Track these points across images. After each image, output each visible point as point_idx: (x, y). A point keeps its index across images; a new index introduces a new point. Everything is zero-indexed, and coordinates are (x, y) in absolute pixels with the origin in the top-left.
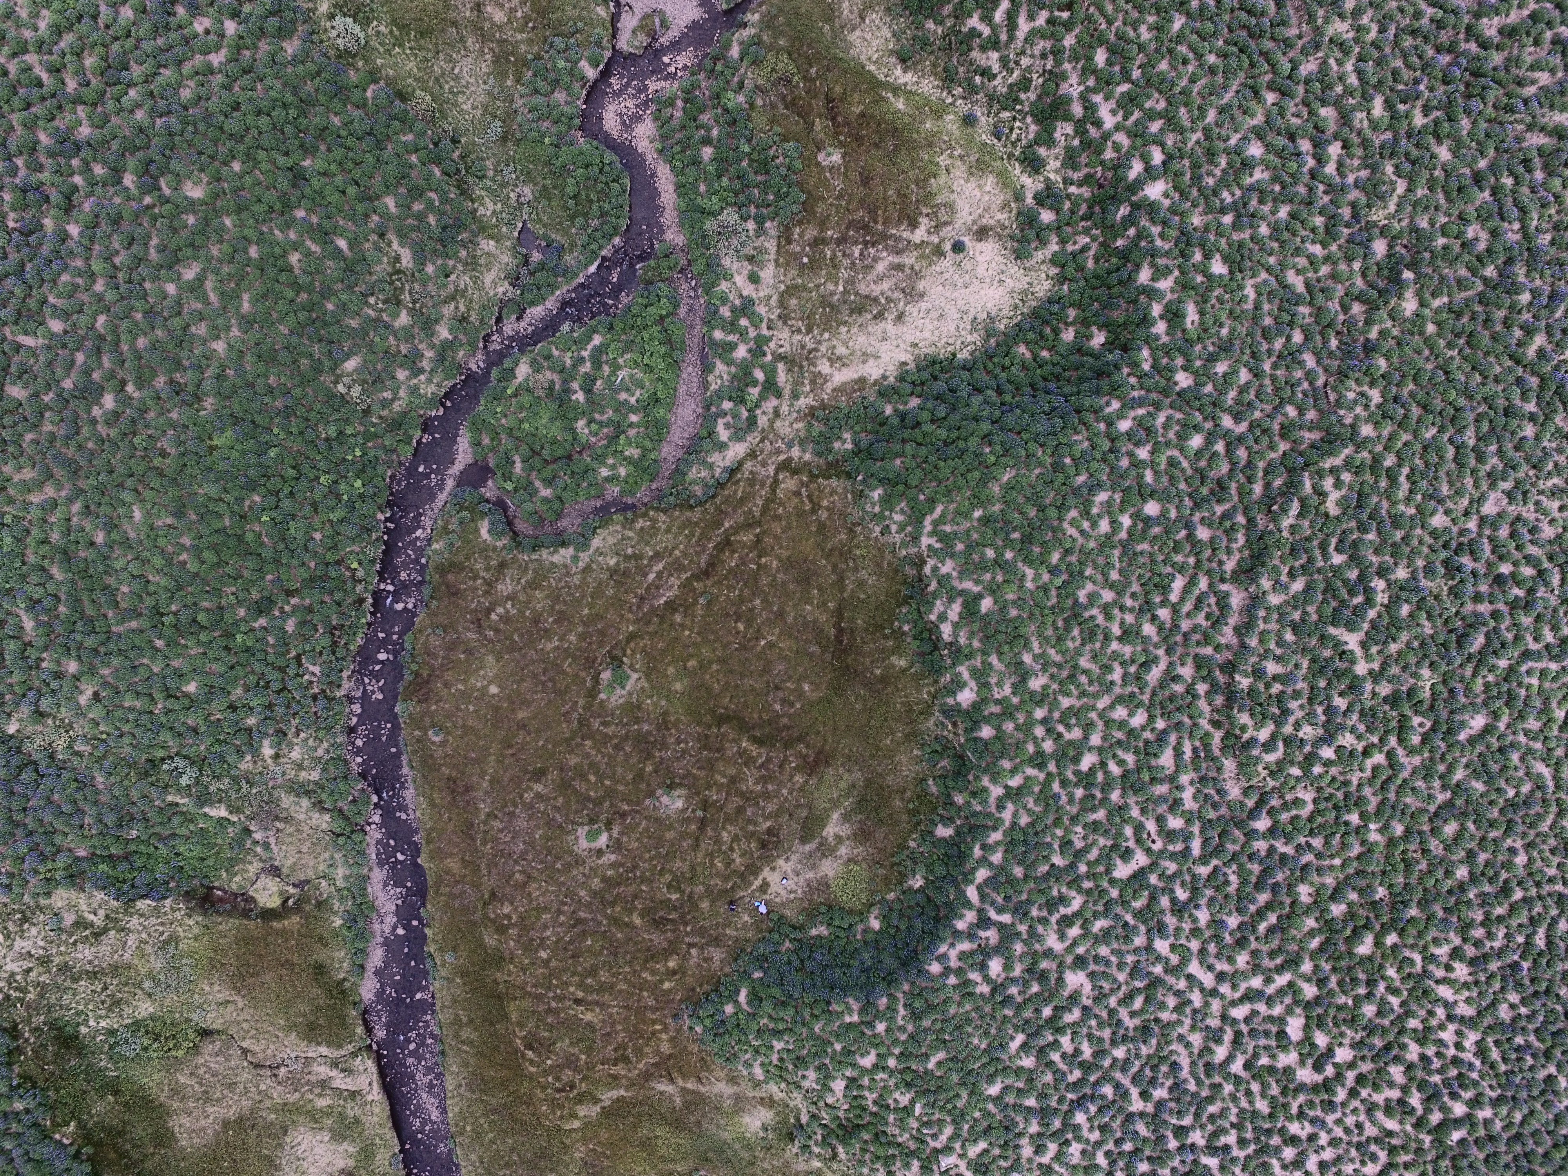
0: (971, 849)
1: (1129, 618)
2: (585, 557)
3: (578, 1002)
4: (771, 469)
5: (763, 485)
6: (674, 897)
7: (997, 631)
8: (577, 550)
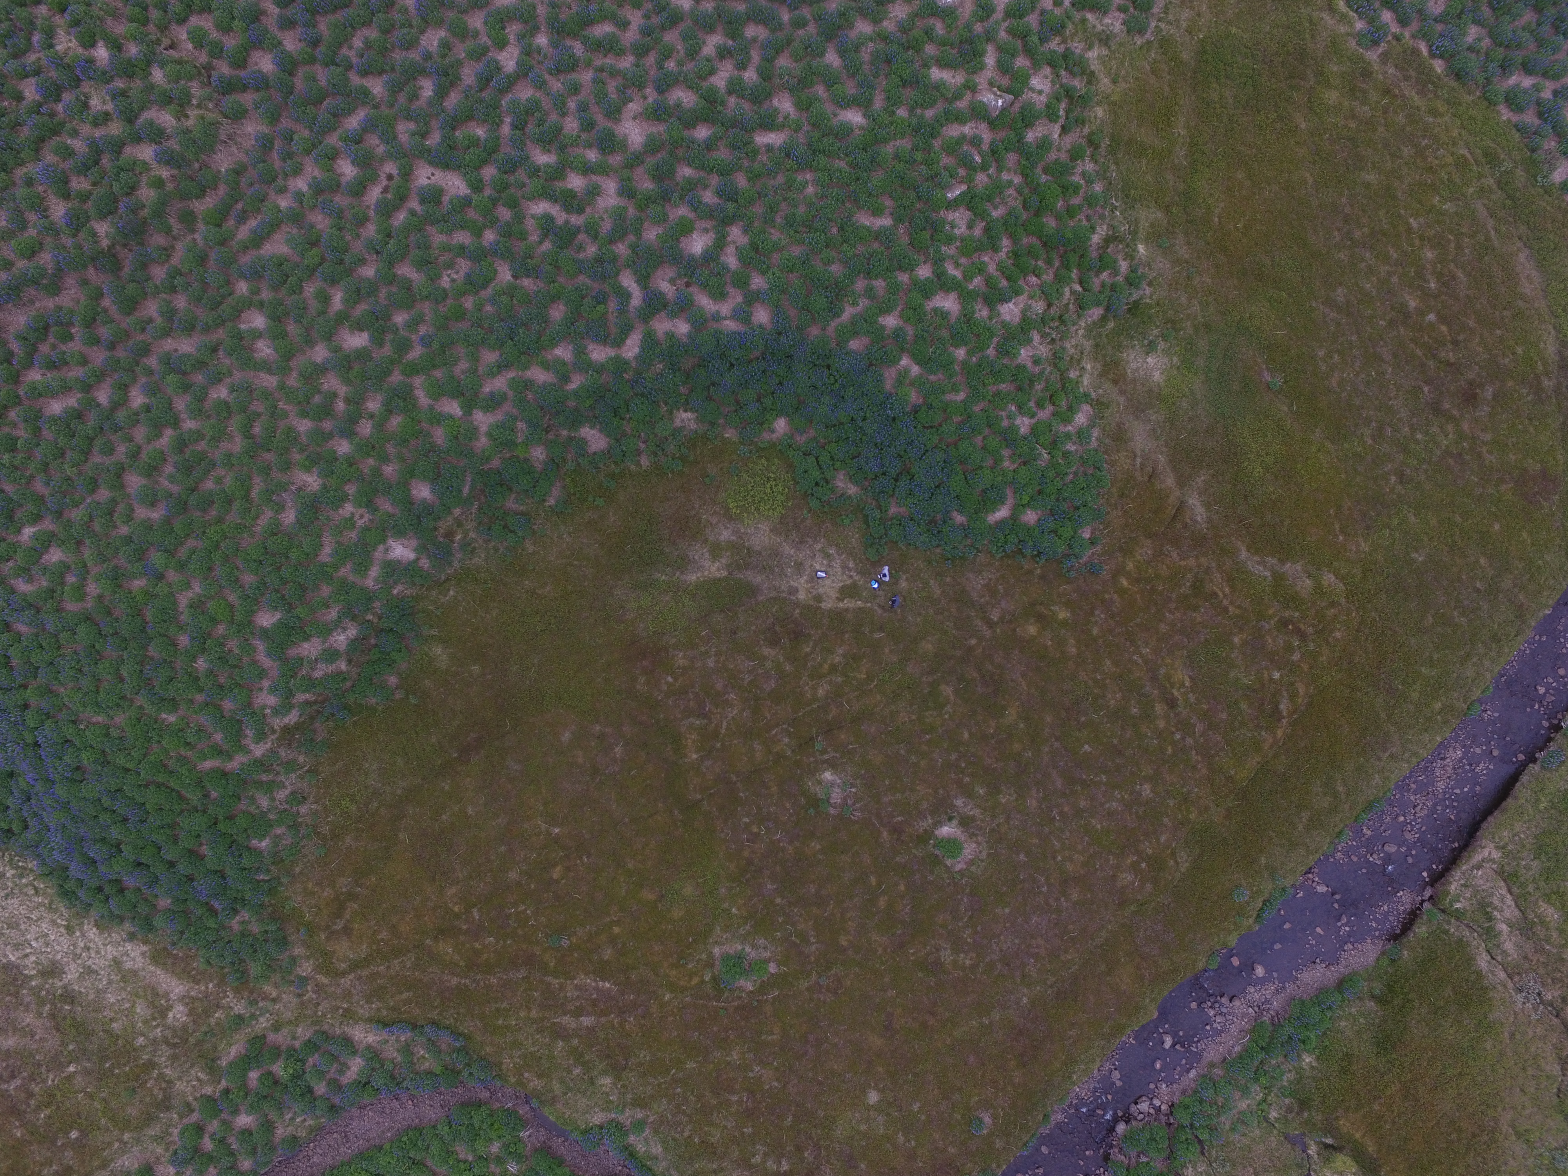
0: (576, 393)
1: (140, 433)
2: (626, 1117)
3: (1172, 704)
4: (346, 981)
5: (374, 976)
6: (947, 691)
7: (284, 581)
8: (626, 1134)
